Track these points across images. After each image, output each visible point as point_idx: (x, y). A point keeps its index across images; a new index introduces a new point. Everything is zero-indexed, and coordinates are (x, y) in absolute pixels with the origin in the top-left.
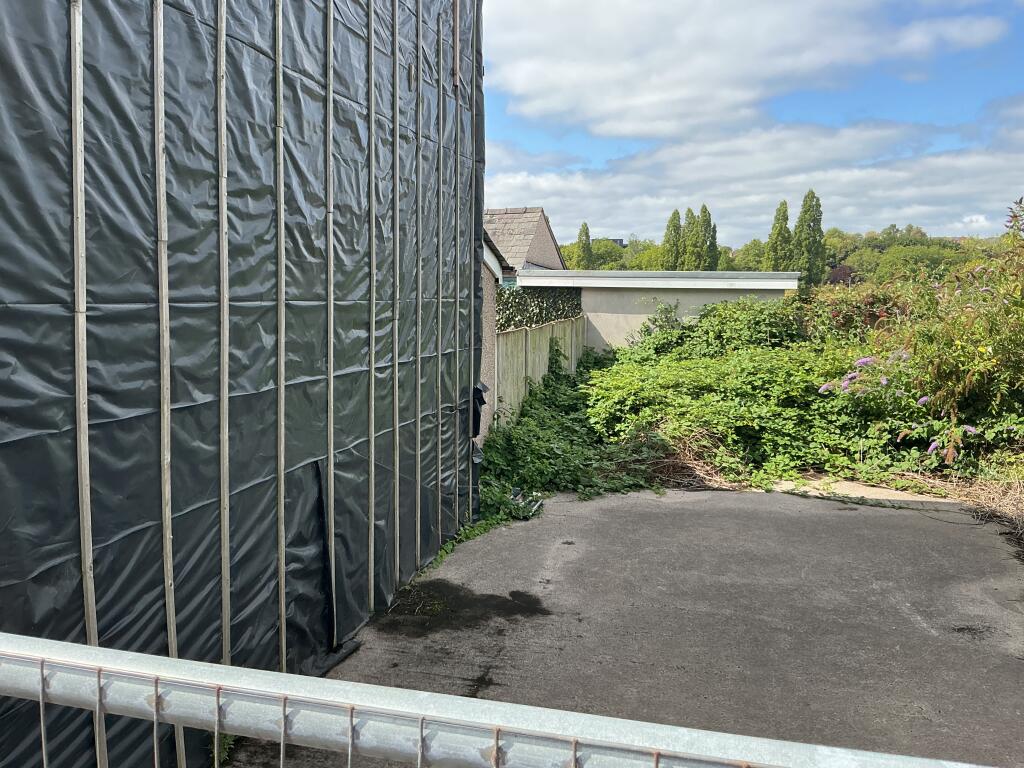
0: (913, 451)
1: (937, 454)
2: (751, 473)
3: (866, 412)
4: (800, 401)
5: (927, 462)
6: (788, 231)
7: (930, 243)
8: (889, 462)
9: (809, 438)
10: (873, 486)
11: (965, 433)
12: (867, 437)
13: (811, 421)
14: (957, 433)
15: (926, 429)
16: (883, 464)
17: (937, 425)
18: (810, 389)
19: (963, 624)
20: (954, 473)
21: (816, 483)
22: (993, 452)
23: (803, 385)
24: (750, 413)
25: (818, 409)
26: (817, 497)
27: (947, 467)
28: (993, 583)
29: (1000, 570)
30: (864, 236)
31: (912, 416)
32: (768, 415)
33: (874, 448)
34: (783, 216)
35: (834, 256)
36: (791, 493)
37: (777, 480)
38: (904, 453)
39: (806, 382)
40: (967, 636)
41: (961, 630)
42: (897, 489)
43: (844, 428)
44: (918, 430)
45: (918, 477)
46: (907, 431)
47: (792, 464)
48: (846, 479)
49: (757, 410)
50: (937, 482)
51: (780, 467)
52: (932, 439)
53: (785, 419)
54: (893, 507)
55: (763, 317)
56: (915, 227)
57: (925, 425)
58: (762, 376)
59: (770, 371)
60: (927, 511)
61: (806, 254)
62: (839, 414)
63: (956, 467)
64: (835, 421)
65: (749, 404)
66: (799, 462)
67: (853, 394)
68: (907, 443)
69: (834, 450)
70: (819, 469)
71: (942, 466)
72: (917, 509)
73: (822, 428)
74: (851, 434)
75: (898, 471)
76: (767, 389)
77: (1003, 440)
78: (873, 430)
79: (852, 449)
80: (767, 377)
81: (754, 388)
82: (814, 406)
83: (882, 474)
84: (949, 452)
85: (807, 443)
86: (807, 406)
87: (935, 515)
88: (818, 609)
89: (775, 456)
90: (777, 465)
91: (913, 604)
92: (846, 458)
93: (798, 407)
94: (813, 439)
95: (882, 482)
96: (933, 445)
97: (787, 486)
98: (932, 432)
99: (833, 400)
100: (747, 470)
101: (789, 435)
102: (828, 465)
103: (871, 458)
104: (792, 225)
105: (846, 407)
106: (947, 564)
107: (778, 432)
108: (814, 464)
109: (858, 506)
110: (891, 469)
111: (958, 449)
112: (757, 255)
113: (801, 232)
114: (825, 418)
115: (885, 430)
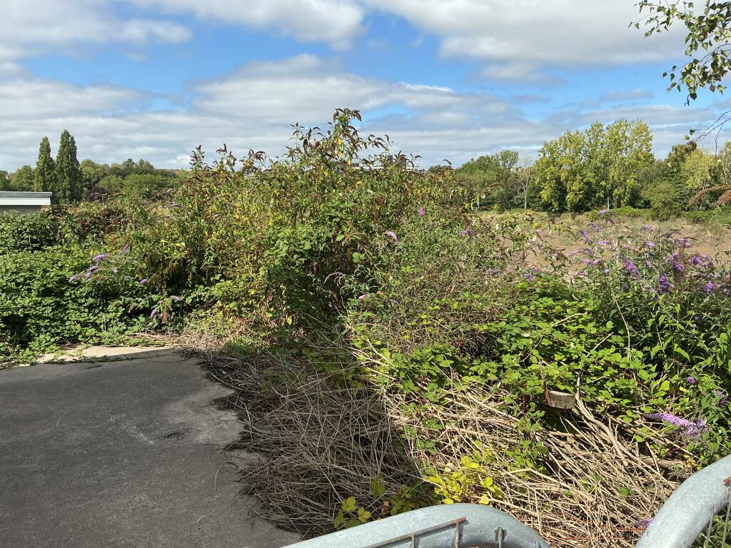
0: (140, 318)
1: (157, 318)
2: (18, 351)
3: (105, 294)
4: (56, 291)
5: (151, 324)
6: (51, 160)
7: (156, 173)
8: (124, 328)
9: (65, 318)
10: (114, 346)
11: (173, 300)
12: (108, 312)
13: (66, 305)
14: (168, 301)
15: (148, 301)
16: (121, 329)
17: (155, 297)
18: (63, 281)
19: (170, 431)
20: (169, 328)
21: (71, 352)
22: (191, 311)
23: (56, 279)
24: (14, 304)
25: (70, 296)
26: (71, 362)
27: (164, 325)
28: (192, 398)
29: (196, 388)
30: (110, 166)
31: (138, 293)
32: (30, 304)
33: (114, 319)
34: (45, 148)
35: (89, 180)
36: (51, 362)
37: (41, 354)
38: (135, 320)
39: (60, 276)
40: (174, 439)
41: (169, 436)
42: (131, 346)
43: (91, 307)
44: (142, 303)
45: (146, 335)
46: (135, 304)
47: (53, 340)
48: (95, 344)
49: (21, 301)
50: (158, 336)
51: (43, 344)
52: (152, 307)
53: (44, 306)
54: (128, 359)
55: (24, 227)
56: (145, 161)
57: (147, 298)
58: (23, 274)
59: (30, 270)
60: (151, 357)
61: (67, 178)
62: (86, 297)
63: (170, 325)
64: (84, 303)
65: (14, 297)
66: (58, 338)
67: (95, 281)
68: (136, 313)
69: (85, 325)
70: (74, 341)
71: (161, 325)
72: (144, 358)
73: (74, 309)
74: (97, 311)
75: (131, 333)
76: (29, 284)
77: (197, 303)
78: (111, 307)
79: (98, 322)
80: (27, 274)
81: (18, 284)
82: (67, 294)
83: (119, 337)
84: (164, 315)
85: (63, 322)
86: (61, 294)
87: (157, 359)
88: (68, 447)
89: (38, 336)
90: (40, 342)
91: (138, 426)
92: (93, 329)
93: (55, 296)
94: (68, 318)
95: (120, 342)
96: (154, 312)
97: (48, 357)
98: (153, 303)
99: (82, 287)
100: (16, 350)
101: (48, 318)
102: (80, 336)
103: (112, 326)
104: (54, 155)
105: (91, 292)
106: (162, 392)
107: (39, 317)
108: (70, 337)
109: (102, 363)
110: (126, 333)
111: (170, 312)
112: (28, 178)
113: (62, 161)
114: (76, 302)
115: (120, 305)
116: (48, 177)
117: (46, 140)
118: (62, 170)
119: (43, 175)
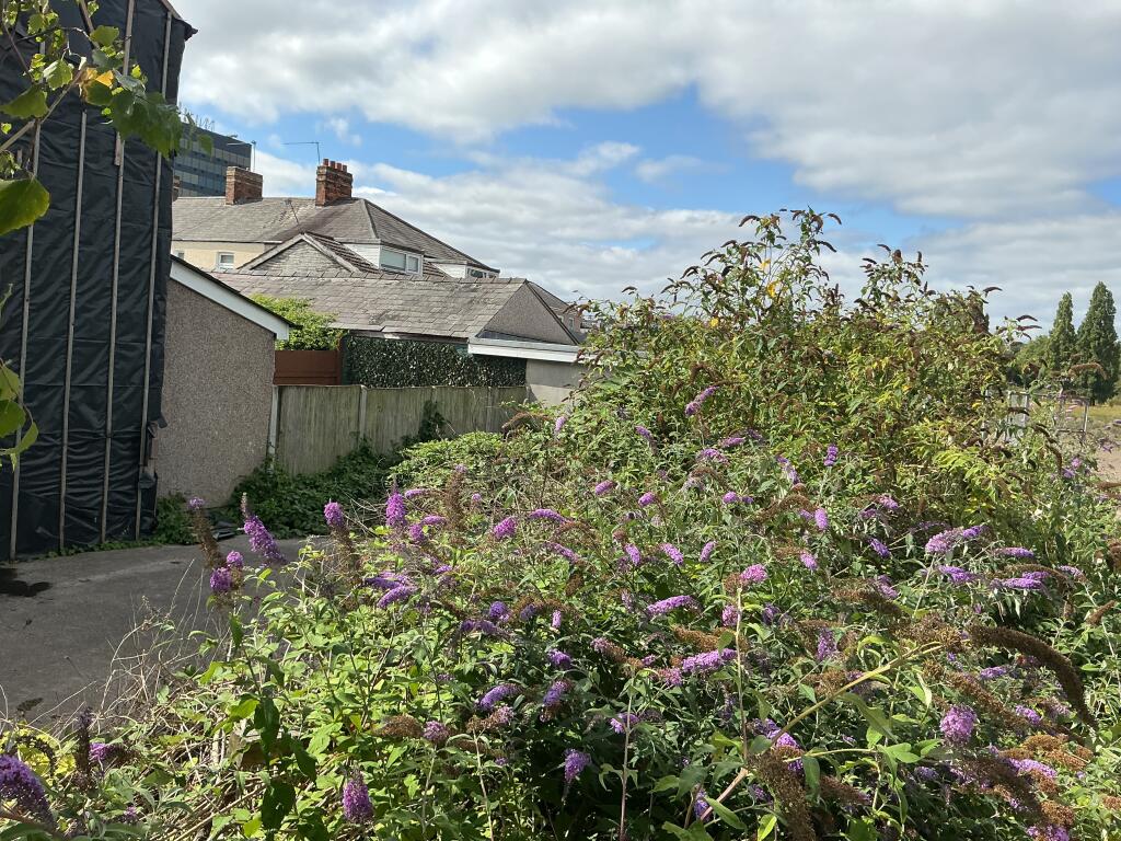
6: (1073, 329)
34: (1066, 311)
104: (1077, 322)
113: (1088, 330)
116: (1063, 354)
117: (1068, 298)
118: (1087, 345)
119: (1057, 350)
